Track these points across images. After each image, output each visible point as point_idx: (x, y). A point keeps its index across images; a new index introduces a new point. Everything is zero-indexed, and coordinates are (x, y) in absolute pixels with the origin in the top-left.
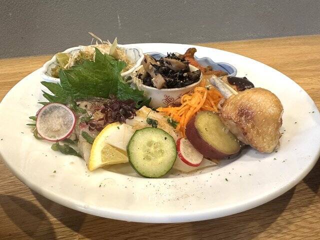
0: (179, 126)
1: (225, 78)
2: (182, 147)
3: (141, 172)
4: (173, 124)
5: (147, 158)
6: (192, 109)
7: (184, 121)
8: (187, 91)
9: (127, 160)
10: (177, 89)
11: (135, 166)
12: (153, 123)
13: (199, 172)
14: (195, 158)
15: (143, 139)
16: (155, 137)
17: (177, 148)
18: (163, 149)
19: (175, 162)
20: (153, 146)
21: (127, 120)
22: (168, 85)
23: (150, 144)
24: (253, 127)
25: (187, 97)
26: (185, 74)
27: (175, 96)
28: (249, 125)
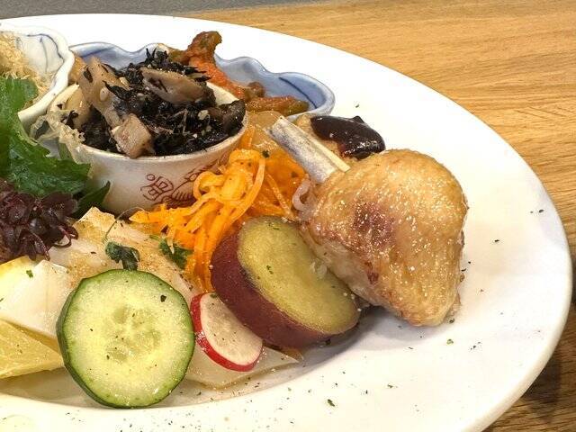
0: (192, 262)
1: (305, 119)
2: (206, 319)
3: (102, 393)
4: (177, 257)
5: (116, 355)
6: (224, 212)
7: (204, 247)
8: (209, 162)
9: (59, 361)
10: (181, 157)
11: (86, 378)
12: (125, 258)
13: (252, 384)
14: (241, 348)
15: (102, 302)
16: (133, 295)
17: (195, 324)
18: (158, 327)
19: (189, 362)
20: (129, 320)
21: (52, 251)
22: (159, 147)
23: (121, 316)
24: (394, 258)
25: (209, 180)
26: (203, 114)
27: (176, 177)
28: (385, 254)
